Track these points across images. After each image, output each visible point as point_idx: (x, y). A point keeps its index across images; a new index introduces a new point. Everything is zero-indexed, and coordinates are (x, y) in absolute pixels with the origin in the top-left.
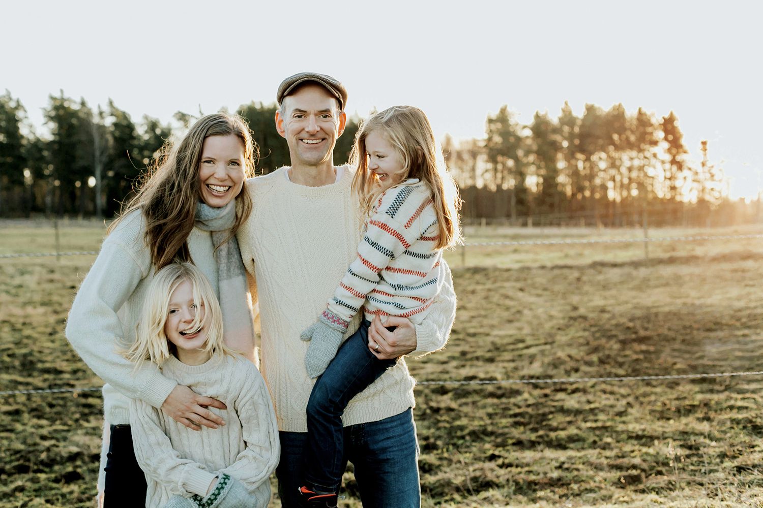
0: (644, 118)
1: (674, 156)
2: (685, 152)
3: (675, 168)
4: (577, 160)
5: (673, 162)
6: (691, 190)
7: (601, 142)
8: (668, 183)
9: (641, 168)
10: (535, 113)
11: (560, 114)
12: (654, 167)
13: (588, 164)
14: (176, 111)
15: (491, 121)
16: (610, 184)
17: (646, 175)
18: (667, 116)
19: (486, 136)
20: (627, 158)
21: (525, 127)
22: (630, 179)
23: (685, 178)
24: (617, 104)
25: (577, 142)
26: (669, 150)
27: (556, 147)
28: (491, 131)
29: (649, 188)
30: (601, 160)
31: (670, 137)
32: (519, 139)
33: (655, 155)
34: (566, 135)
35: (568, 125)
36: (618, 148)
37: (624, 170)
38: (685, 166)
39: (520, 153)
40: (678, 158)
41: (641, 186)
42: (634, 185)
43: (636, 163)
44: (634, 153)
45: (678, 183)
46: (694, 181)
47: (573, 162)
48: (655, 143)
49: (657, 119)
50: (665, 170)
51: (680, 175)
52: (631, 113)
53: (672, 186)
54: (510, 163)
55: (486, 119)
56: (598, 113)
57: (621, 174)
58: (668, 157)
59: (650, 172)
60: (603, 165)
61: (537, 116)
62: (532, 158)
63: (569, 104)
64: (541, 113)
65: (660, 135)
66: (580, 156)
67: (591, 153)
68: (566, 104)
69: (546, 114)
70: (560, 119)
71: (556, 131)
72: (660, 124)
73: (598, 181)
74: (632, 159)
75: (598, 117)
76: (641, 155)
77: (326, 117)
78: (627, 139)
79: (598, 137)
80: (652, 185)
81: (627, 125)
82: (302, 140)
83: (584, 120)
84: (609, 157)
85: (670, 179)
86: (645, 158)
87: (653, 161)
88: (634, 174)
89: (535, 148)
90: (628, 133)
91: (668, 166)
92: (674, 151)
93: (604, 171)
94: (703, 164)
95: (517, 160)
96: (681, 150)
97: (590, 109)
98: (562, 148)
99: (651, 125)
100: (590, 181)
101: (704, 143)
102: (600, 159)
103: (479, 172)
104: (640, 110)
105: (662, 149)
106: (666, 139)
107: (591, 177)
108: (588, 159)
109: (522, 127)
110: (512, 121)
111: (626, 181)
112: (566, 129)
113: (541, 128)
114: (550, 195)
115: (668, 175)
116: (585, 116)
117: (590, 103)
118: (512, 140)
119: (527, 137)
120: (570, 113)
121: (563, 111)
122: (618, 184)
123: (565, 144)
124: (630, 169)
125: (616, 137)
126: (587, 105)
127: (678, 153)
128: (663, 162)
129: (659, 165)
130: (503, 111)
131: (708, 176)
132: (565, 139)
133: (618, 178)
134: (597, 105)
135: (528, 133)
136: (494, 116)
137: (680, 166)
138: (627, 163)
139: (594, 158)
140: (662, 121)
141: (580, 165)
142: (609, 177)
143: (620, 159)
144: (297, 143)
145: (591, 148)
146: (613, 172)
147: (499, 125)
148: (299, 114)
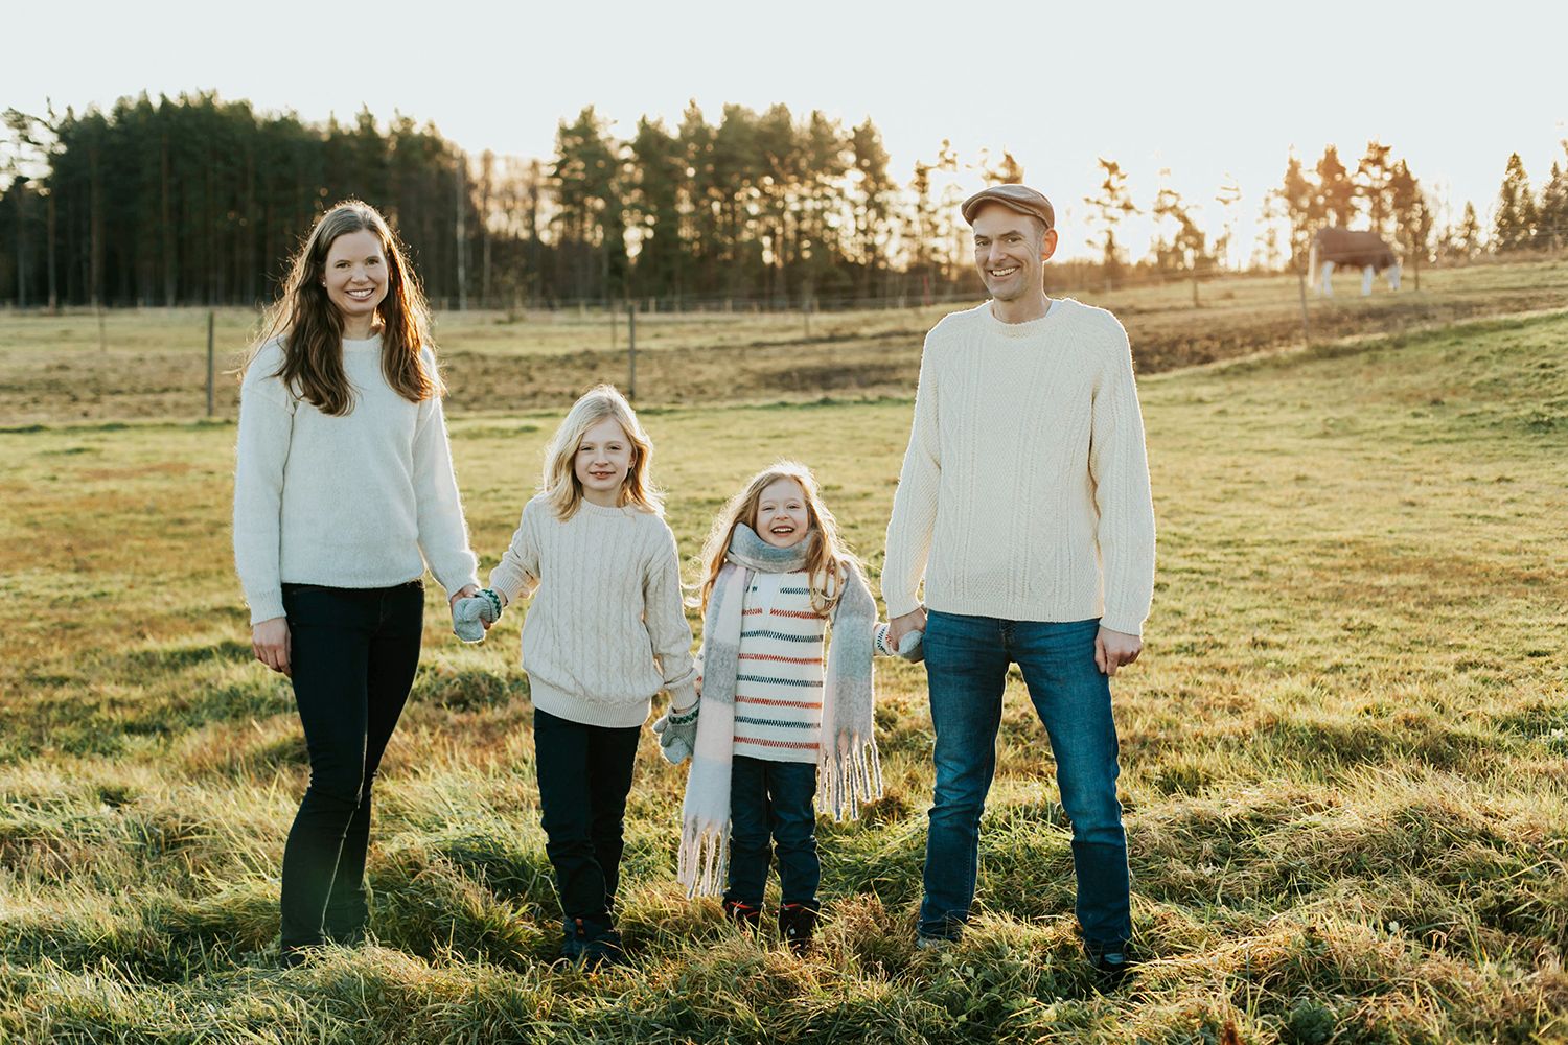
0: (823, 130)
1: (872, 195)
2: (891, 188)
3: (873, 214)
4: (713, 199)
5: (871, 204)
6: (898, 252)
7: (749, 169)
8: (861, 238)
9: (818, 214)
10: (640, 119)
11: (683, 121)
12: (839, 213)
13: (728, 206)
14: (6, 109)
15: (565, 133)
16: (767, 241)
17: (826, 227)
18: (860, 126)
19: (558, 158)
20: (792, 196)
21: (623, 145)
22: (799, 232)
23: (889, 231)
24: (778, 104)
25: (710, 168)
26: (864, 185)
27: (674, 176)
28: (565, 150)
29: (832, 247)
30: (751, 200)
31: (866, 163)
32: (615, 164)
33: (840, 193)
34: (692, 155)
35: (696, 143)
36: (779, 181)
37: (788, 217)
38: (890, 209)
39: (614, 186)
40: (879, 198)
41: (818, 244)
42: (806, 244)
43: (809, 205)
44: (805, 191)
45: (879, 240)
46: (905, 236)
47: (704, 202)
48: (840, 172)
49: (843, 131)
50: (856, 217)
51: (881, 226)
52: (800, 122)
53: (869, 243)
54: (600, 204)
55: (556, 130)
56: (747, 119)
57: (784, 224)
58: (861, 197)
59: (833, 220)
60: (754, 209)
61: (644, 126)
62: (636, 194)
63: (697, 105)
64: (651, 120)
65: (849, 157)
66: (713, 192)
67: (737, 190)
68: (693, 105)
69: (659, 123)
70: (683, 130)
71: (676, 148)
72: (849, 140)
73: (746, 236)
74: (802, 198)
75: (746, 127)
76: (818, 193)
77: (1014, 240)
78: (795, 163)
79: (747, 162)
80: (836, 242)
81: (795, 142)
83: (720, 132)
84: (764, 194)
85: (865, 232)
86: (825, 197)
87: (837, 202)
88: (806, 225)
89: (639, 175)
90: (796, 154)
91: (861, 210)
92: (872, 186)
93: (756, 218)
94: (920, 208)
95: (611, 199)
96: (882, 185)
97: (732, 114)
98: (686, 178)
99: (836, 141)
100: (733, 238)
101: (922, 172)
102: (750, 198)
103: (542, 220)
104: (815, 115)
105: (852, 181)
106: (859, 165)
107: (733, 229)
108: (729, 198)
109: (618, 144)
110: (602, 135)
111: (791, 235)
112: (692, 147)
113: (650, 144)
114: (666, 259)
115: (862, 226)
116: (727, 125)
117: (732, 103)
118: (601, 163)
119: (627, 161)
120: (699, 118)
121: (687, 115)
122: (779, 240)
123: (691, 172)
124: (799, 216)
125: (775, 161)
126: (726, 106)
127: (878, 190)
128: (854, 204)
129: (846, 209)
130: (586, 116)
131: (928, 227)
132: (691, 163)
133: (779, 230)
134: (744, 106)
135: (627, 153)
136: (570, 125)
137: (882, 213)
138: (795, 207)
139: (738, 196)
140: (852, 135)
141: (716, 206)
142: (762, 228)
143: (783, 199)
145: (735, 179)
146: (772, 221)
147: (579, 140)
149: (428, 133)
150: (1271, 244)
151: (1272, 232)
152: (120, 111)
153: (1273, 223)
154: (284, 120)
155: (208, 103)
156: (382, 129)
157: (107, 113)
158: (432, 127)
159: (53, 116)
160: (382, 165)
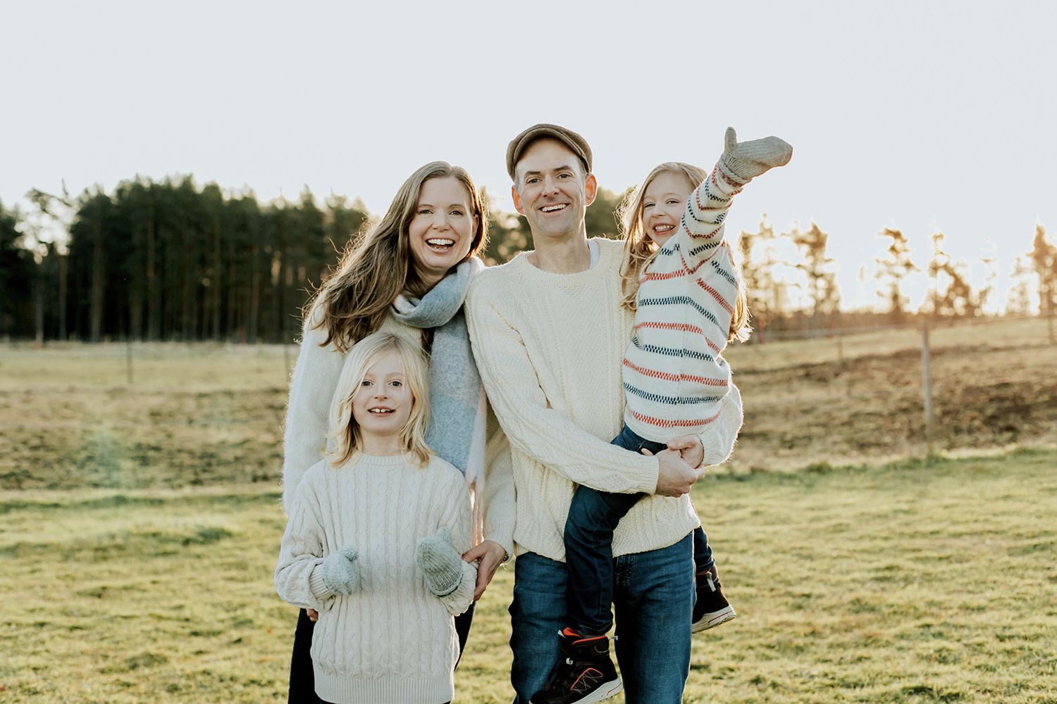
39: (503, 249)
56: (608, 198)
75: (607, 203)
77: (564, 176)
82: (541, 209)
144: (537, 214)
148: (532, 177)
149: (356, 208)
150: (1022, 293)
151: (1023, 285)
152: (120, 192)
153: (1024, 278)
154: (245, 199)
155: (187, 186)
156: (321, 204)
157: (110, 191)
158: (359, 202)
159: (66, 194)
160: (320, 233)
